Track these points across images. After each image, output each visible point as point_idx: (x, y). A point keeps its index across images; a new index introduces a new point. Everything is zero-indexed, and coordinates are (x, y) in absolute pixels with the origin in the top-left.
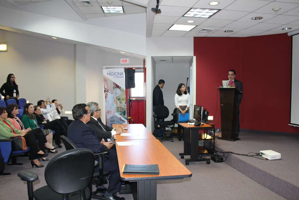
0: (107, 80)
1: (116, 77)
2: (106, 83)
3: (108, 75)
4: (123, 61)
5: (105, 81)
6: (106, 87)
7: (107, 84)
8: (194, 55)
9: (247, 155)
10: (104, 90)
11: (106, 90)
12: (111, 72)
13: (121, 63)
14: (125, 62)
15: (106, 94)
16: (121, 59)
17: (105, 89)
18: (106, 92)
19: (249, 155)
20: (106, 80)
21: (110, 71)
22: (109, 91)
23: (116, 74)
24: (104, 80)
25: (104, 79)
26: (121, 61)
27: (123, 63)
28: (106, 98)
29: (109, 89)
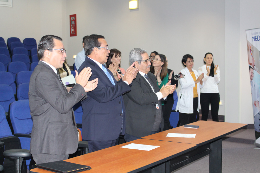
0: (251, 49)
2: (251, 54)
3: (253, 40)
5: (250, 50)
6: (251, 62)
7: (252, 56)
10: (248, 65)
11: (252, 66)
12: (257, 35)
15: (252, 72)
17: (251, 64)
18: (251, 69)
21: (255, 33)
22: (254, 67)
24: (248, 49)
25: (248, 47)
28: (251, 79)
29: (255, 63)
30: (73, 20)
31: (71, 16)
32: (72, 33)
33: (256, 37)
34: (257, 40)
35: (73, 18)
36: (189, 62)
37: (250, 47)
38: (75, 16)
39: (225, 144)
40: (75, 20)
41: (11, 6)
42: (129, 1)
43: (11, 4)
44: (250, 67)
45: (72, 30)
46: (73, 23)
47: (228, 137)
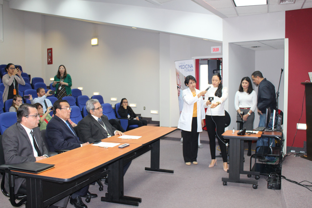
1: (187, 70)
3: (180, 68)
4: (214, 50)
6: (179, 84)
7: (179, 79)
8: (286, 37)
9: (300, 184)
11: (179, 87)
12: (182, 65)
13: (212, 52)
14: (217, 51)
15: (179, 91)
16: (212, 48)
18: (178, 88)
19: (302, 184)
20: (178, 74)
21: (181, 63)
22: (181, 87)
23: (187, 66)
24: (177, 75)
25: (176, 73)
26: (212, 50)
27: (215, 52)
28: (179, 96)
29: (181, 84)
30: (49, 53)
31: (48, 49)
32: (49, 62)
33: (182, 66)
34: (182, 68)
35: (50, 51)
36: (192, 83)
37: (178, 73)
38: (51, 49)
39: (162, 142)
40: (51, 53)
41: (2, 41)
42: (91, 39)
43: (2, 40)
44: (178, 87)
45: (49, 60)
46: (50, 54)
47: (167, 137)
